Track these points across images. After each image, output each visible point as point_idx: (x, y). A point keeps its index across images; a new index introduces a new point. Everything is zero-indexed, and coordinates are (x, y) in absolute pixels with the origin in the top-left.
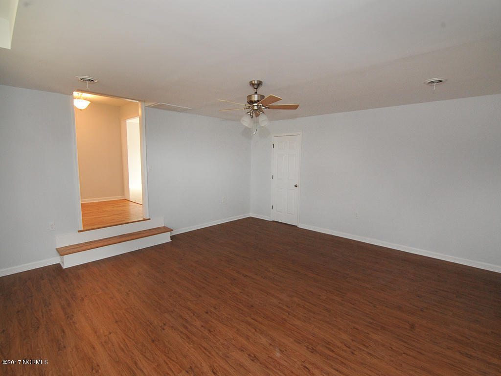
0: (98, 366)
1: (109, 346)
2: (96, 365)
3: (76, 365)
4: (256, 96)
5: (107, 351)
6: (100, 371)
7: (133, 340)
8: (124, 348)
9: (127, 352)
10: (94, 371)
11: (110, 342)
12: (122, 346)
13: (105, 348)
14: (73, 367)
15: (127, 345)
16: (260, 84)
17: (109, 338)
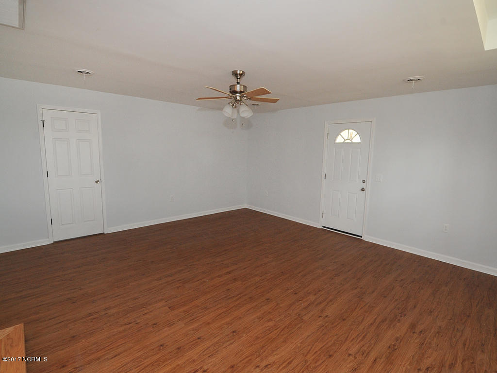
0: (389, 347)
1: (366, 348)
2: (390, 349)
3: (401, 365)
4: (238, 86)
5: (372, 348)
6: (393, 343)
7: (350, 333)
8: (362, 336)
9: (365, 333)
10: (396, 348)
11: (361, 350)
12: (360, 339)
13: (370, 351)
14: (404, 366)
15: (358, 335)
16: (242, 74)
17: (357, 353)
